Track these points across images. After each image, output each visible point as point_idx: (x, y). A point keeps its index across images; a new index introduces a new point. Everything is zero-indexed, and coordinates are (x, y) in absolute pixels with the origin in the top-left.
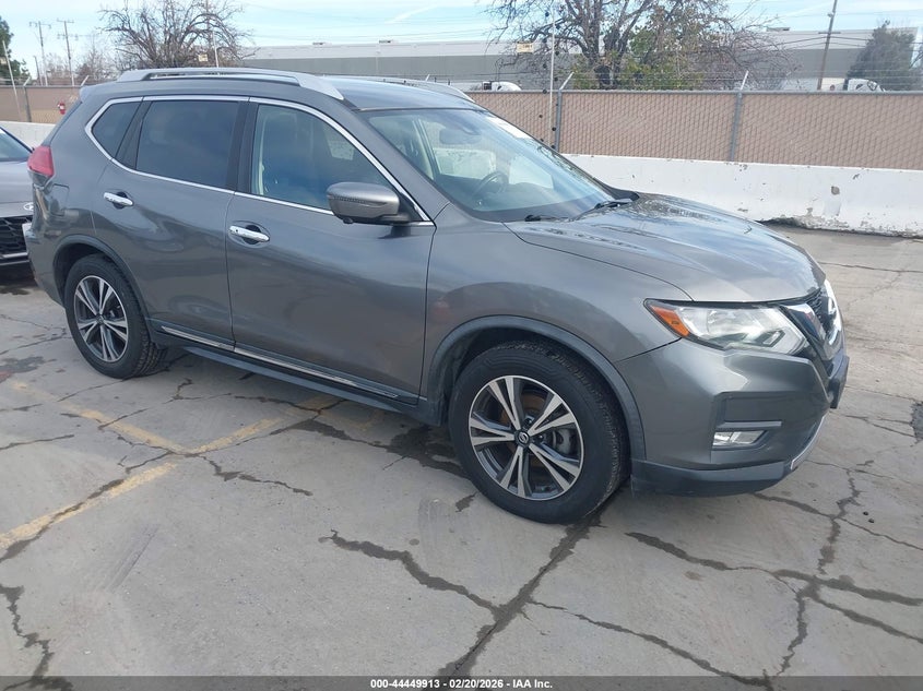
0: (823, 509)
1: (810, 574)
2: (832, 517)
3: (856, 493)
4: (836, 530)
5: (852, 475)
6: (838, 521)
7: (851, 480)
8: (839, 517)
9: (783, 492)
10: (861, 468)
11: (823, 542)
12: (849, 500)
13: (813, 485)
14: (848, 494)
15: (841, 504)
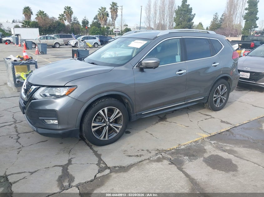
0: (22, 134)
1: (17, 124)
2: (19, 134)
3: (17, 142)
4: (17, 131)
5: (21, 146)
6: (18, 133)
7: (20, 144)
8: (18, 134)
9: (34, 133)
10: (20, 150)
11: (18, 129)
12: (18, 139)
13: (29, 138)
14: (19, 140)
15: (19, 138)
